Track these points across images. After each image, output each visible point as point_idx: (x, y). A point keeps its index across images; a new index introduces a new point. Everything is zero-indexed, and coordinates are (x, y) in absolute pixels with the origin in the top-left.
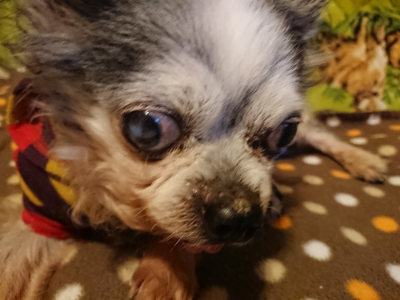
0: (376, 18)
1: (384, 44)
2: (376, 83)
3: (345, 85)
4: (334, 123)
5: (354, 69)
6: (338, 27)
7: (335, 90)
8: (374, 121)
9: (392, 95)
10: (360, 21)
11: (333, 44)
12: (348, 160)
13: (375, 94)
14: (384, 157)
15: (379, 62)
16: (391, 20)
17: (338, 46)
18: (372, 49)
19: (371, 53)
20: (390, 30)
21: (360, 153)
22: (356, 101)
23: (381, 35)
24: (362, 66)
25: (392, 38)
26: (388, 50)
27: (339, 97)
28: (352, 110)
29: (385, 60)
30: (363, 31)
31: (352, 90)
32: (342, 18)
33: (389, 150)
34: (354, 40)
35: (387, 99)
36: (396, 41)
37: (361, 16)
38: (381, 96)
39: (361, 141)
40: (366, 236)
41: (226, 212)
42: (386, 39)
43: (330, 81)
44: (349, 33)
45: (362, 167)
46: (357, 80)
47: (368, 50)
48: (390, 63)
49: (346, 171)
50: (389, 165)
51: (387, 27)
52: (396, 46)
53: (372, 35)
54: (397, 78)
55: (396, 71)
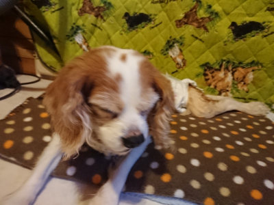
1: (231, 72)
2: (228, 86)
3: (215, 87)
5: (220, 81)
6: (213, 65)
7: (212, 89)
10: (222, 63)
11: (211, 71)
13: (228, 91)
15: (229, 78)
16: (234, 63)
17: (213, 72)
18: (227, 73)
20: (233, 67)
22: (220, 93)
23: (230, 68)
24: (223, 80)
25: (234, 70)
26: (233, 74)
27: (213, 92)
29: (232, 78)
30: (223, 67)
31: (218, 89)
32: (215, 61)
34: (219, 70)
35: (232, 93)
36: (235, 71)
37: (222, 61)
38: (230, 91)
42: (232, 70)
43: (210, 85)
44: (218, 67)
46: (220, 85)
47: (225, 74)
48: (234, 79)
52: (236, 73)
53: (227, 68)
54: (236, 84)
55: (236, 82)
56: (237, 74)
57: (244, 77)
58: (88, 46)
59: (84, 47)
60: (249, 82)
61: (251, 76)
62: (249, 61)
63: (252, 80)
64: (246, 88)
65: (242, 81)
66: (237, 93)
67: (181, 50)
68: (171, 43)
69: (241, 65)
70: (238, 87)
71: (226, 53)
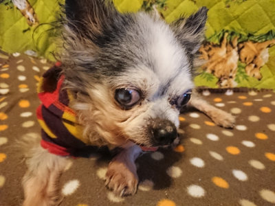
0: (232, 34)
1: (237, 48)
2: (231, 71)
3: (213, 72)
4: (206, 94)
5: (219, 63)
6: (210, 38)
7: (207, 74)
8: (229, 93)
9: (241, 78)
10: (224, 35)
11: (207, 48)
12: (214, 116)
13: (231, 77)
14: (233, 115)
15: (234, 58)
16: (241, 35)
17: (210, 49)
18: (230, 51)
19: (229, 53)
20: (240, 41)
21: (220, 112)
22: (220, 81)
23: (235, 43)
24: (224, 61)
25: (241, 45)
26: (239, 51)
27: (210, 79)
28: (217, 87)
29: (238, 58)
30: (225, 41)
31: (217, 75)
32: (213, 33)
33: (237, 111)
34: (220, 46)
35: (237, 80)
36: (243, 47)
37: (224, 32)
38: (234, 78)
39: (221, 105)
40: (223, 156)
41: (162, 131)
42: (238, 45)
43: (205, 69)
44: (217, 42)
45: (221, 120)
46: (220, 69)
47: (227, 52)
48: (240, 60)
49: (213, 122)
50: (237, 119)
51: (238, 39)
52: (244, 50)
53: (231, 43)
54: (245, 68)
55: (243, 65)
56: (244, 52)
57: (255, 57)
58: (34, 13)
59: (29, 14)
60: (263, 64)
61: (265, 55)
62: (264, 31)
63: (267, 61)
64: (257, 74)
65: (252, 62)
66: (245, 81)
67: (162, 15)
68: (149, 5)
69: (251, 38)
70: (246, 72)
71: (228, 20)
